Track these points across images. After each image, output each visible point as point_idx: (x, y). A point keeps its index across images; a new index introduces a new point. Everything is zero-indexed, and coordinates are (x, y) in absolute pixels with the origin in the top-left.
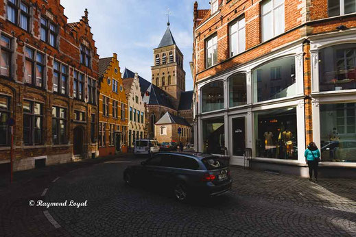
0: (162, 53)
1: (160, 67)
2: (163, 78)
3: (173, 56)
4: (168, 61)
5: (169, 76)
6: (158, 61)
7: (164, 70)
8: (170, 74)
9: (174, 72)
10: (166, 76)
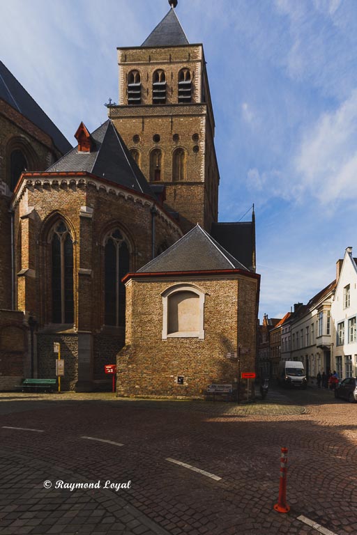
0: (151, 70)
1: (142, 112)
2: (156, 153)
3: (191, 86)
4: (173, 99)
5: (179, 153)
6: (134, 94)
7: (160, 125)
8: (181, 143)
9: (196, 137)
10: (167, 147)
